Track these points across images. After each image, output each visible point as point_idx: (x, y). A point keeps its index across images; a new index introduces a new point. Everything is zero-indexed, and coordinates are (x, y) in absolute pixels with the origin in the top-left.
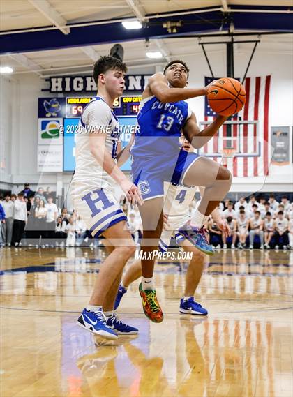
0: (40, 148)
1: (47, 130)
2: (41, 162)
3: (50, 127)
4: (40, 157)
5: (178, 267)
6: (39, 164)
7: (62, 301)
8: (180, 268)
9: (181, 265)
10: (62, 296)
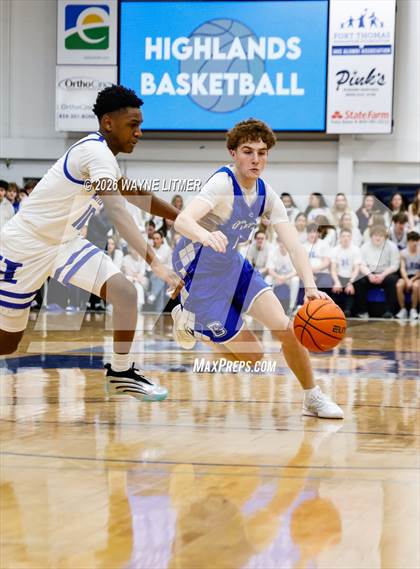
0: (63, 74)
1: (80, 28)
2: (64, 107)
3: (85, 21)
4: (62, 95)
5: (390, 363)
6: (59, 111)
7: (112, 436)
8: (396, 365)
9: (399, 356)
10: (112, 424)
